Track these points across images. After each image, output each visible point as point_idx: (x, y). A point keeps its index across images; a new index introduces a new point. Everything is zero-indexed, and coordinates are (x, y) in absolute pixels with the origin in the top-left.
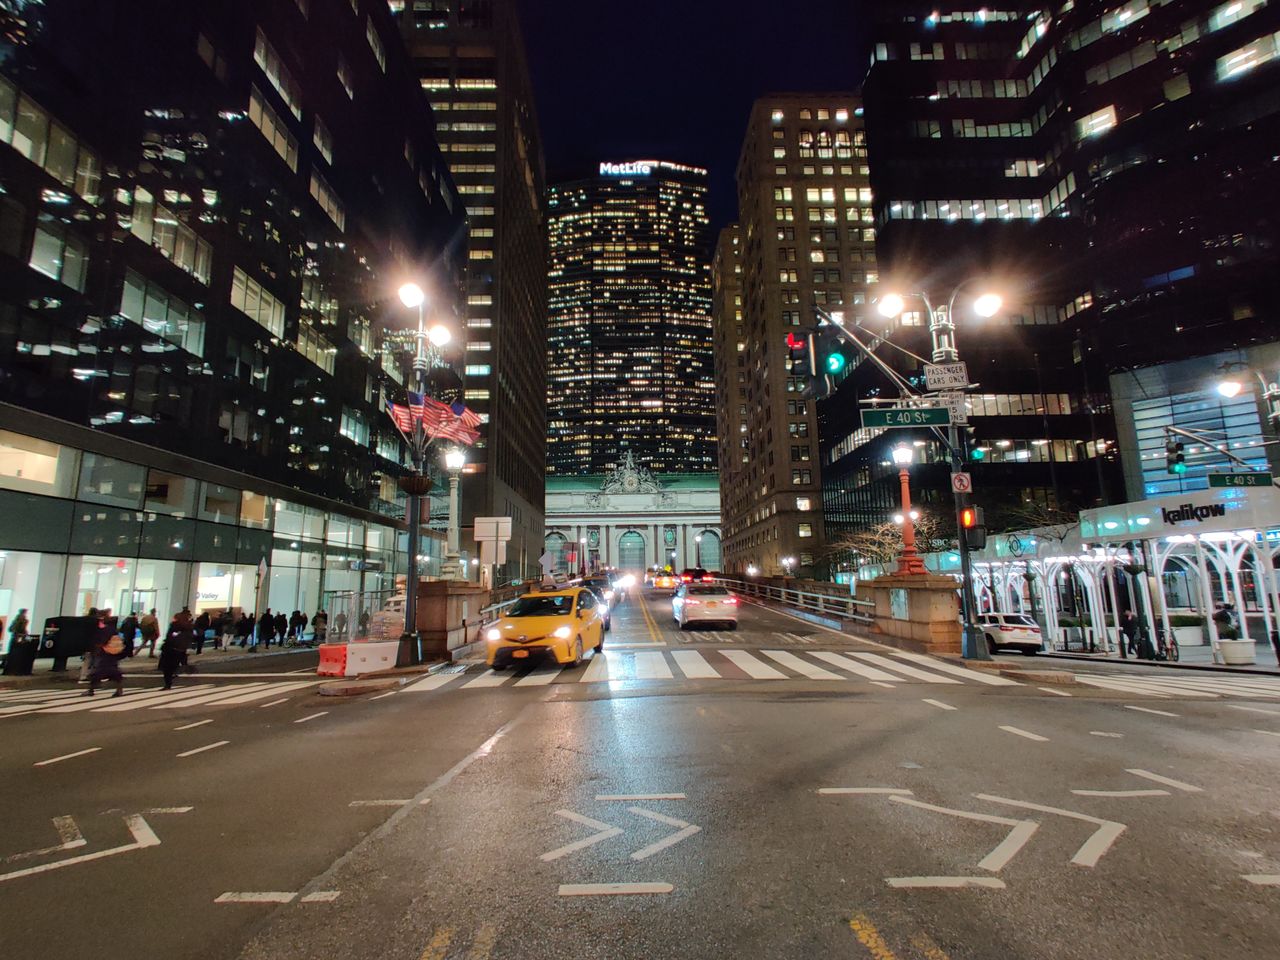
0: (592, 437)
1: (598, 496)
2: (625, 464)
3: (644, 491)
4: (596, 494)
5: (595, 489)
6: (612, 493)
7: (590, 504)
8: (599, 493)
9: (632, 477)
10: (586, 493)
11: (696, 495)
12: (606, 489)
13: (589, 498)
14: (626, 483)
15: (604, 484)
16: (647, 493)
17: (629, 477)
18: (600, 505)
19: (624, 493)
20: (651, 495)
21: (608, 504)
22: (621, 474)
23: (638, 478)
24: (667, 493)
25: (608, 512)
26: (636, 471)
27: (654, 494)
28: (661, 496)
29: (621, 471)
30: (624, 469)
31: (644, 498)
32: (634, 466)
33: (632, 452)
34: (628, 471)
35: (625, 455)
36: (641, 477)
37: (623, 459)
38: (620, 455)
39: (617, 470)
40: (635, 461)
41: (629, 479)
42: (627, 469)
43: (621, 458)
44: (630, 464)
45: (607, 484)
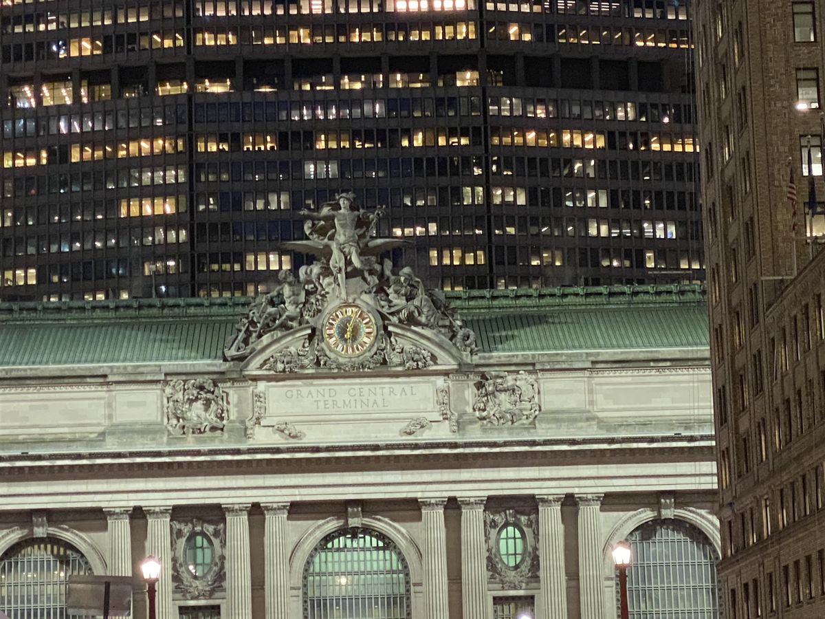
0: (191, 145)
1: (215, 385)
2: (327, 253)
3: (402, 364)
4: (207, 377)
5: (202, 358)
6: (272, 372)
7: (184, 419)
8: (222, 373)
9: (354, 309)
10: (166, 374)
11: (612, 374)
12: (246, 357)
13: (180, 396)
14: (329, 329)
15: (239, 338)
16: (417, 371)
17: (340, 307)
18: (225, 422)
19: (320, 371)
20: (433, 378)
21: (258, 419)
22: (308, 293)
23: (380, 309)
24: (497, 369)
25: (259, 449)
26: (369, 284)
27: (446, 374)
28: (471, 383)
29: (309, 282)
30: (319, 275)
31: (403, 390)
32: (362, 262)
33: (353, 208)
34: (339, 285)
35: (326, 218)
36: (390, 307)
37: (315, 236)
38: (306, 218)
39: (291, 279)
40: (365, 240)
41: (340, 316)
42: (335, 273)
43: (307, 233)
44: (344, 253)
45: (254, 335)
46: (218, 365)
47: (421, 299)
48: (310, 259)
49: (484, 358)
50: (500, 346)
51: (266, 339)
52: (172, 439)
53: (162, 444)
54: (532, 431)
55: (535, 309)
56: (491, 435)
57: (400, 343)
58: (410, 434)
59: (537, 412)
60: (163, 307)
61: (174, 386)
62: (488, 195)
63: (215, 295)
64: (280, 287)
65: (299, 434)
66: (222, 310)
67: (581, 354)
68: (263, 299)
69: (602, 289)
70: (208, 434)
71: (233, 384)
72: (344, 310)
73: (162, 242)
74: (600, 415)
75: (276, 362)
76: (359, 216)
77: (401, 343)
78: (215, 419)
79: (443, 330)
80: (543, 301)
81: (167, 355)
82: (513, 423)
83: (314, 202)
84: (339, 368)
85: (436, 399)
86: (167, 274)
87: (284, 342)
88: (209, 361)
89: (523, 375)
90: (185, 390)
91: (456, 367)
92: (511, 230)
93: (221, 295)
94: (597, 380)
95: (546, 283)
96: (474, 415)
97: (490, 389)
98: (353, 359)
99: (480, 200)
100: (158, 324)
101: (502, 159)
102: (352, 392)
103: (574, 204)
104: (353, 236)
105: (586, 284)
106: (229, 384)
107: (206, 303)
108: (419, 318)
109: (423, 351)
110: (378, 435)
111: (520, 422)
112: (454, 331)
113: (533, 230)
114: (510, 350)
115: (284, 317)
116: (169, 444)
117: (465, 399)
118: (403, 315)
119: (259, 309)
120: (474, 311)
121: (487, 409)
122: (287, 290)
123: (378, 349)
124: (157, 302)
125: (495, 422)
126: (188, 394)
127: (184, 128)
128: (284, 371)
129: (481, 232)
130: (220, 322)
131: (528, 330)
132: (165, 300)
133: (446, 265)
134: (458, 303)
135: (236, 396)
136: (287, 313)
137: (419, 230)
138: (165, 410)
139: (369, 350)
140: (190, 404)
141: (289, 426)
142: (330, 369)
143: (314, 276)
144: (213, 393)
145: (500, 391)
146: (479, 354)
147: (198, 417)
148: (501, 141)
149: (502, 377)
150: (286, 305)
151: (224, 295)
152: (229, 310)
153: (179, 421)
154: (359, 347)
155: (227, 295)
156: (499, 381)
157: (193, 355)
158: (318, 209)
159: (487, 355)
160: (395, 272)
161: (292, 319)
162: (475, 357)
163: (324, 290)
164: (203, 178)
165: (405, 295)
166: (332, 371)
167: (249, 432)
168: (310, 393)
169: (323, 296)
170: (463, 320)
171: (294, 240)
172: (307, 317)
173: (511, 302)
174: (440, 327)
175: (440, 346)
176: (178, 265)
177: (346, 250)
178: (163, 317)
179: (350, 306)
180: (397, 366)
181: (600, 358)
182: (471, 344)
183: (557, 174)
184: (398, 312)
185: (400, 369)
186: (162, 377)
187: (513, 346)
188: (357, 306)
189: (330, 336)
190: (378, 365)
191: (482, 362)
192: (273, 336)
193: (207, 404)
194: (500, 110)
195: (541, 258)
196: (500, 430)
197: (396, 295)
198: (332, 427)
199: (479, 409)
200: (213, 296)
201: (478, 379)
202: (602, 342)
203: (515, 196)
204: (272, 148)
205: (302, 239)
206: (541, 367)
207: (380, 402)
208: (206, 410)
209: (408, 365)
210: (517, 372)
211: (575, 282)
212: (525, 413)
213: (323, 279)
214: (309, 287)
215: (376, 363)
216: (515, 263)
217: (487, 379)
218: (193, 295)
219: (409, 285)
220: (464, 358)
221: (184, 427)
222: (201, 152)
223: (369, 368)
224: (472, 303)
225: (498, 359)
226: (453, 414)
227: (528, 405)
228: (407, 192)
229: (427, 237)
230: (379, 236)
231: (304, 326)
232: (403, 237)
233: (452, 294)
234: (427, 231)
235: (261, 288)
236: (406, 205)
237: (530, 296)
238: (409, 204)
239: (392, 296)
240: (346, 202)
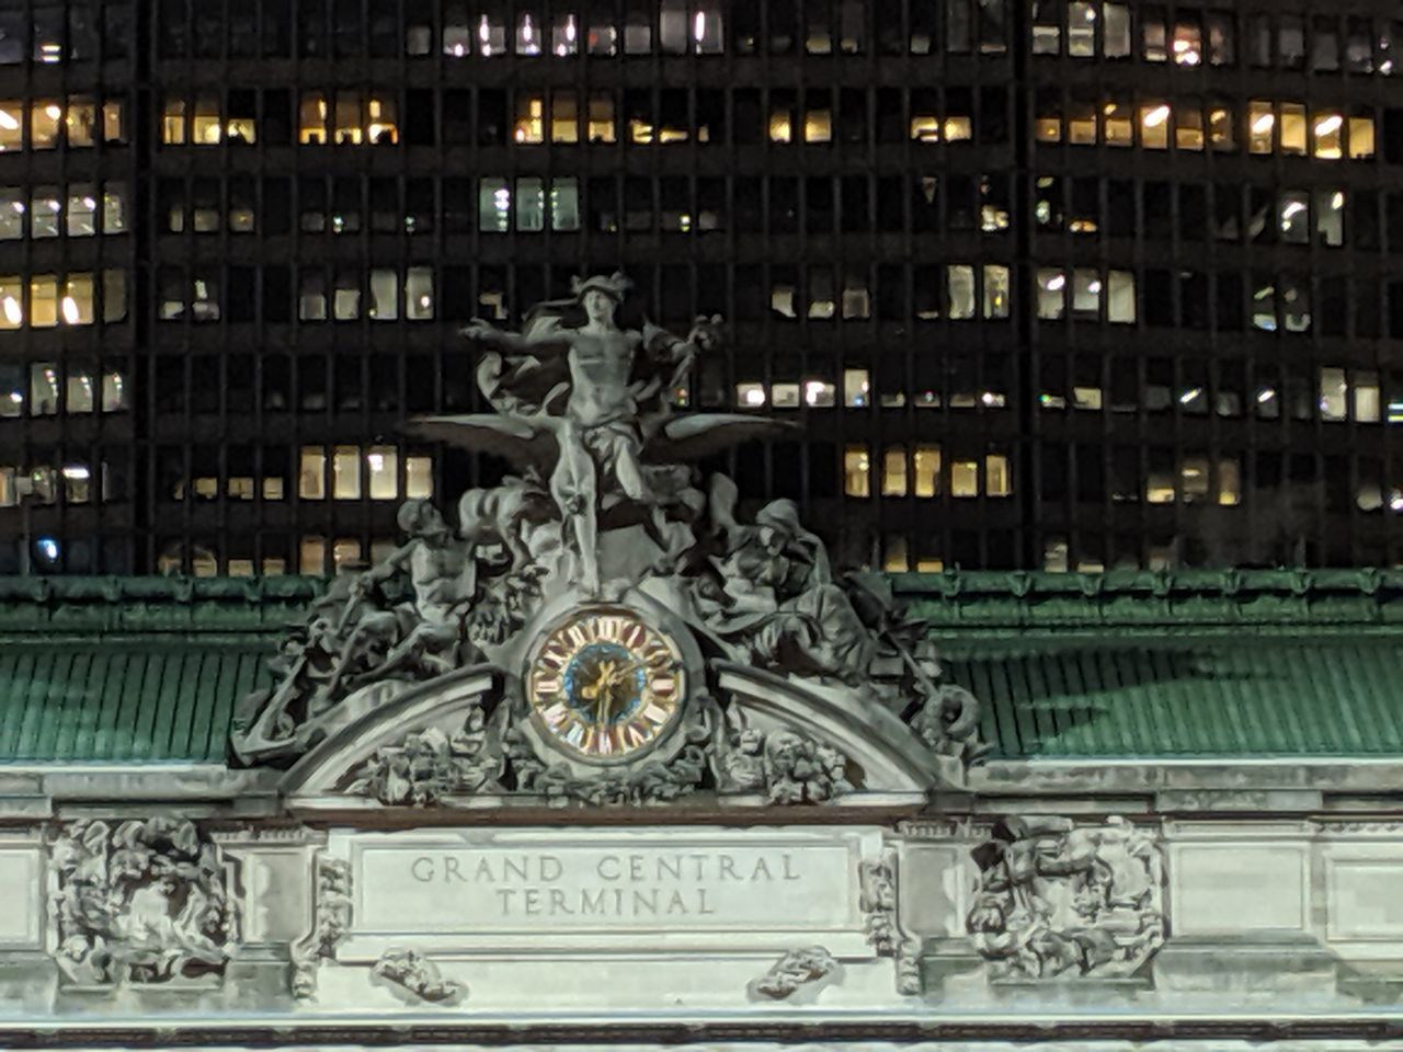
0: (143, 125)
1: (203, 839)
2: (544, 453)
3: (759, 787)
4: (178, 812)
5: (167, 756)
6: (373, 804)
7: (108, 936)
8: (224, 803)
9: (619, 620)
10: (58, 803)
11: (1383, 831)
12: (298, 756)
13: (96, 868)
14: (546, 678)
15: (277, 698)
16: (805, 811)
17: (579, 616)
18: (229, 948)
19: (515, 803)
20: (850, 832)
21: (328, 941)
22: (485, 571)
23: (698, 624)
24: (1041, 807)
25: (327, 1030)
26: (664, 547)
27: (889, 819)
28: (964, 850)
29: (487, 537)
30: (517, 519)
31: (762, 865)
32: (646, 481)
33: (623, 320)
34: (576, 548)
35: (542, 350)
36: (728, 617)
37: (510, 401)
38: (482, 347)
39: (435, 526)
40: (655, 418)
41: (579, 642)
42: (565, 512)
43: (487, 389)
44: (594, 453)
45: (323, 691)
46: (217, 779)
47: (820, 593)
48: (492, 471)
49: (1005, 775)
50: (1051, 742)
51: (357, 705)
52: (70, 995)
53: (40, 1009)
54: (1143, 994)
55: (1159, 633)
56: (1020, 1006)
57: (755, 725)
58: (781, 994)
59: (1158, 941)
60: (53, 602)
61: (80, 838)
62: (1024, 292)
63: (206, 568)
64: (404, 550)
65: (448, 989)
66: (231, 616)
67: (1293, 770)
68: (351, 586)
69: (1362, 579)
70: (179, 982)
71: (256, 835)
72: (591, 622)
73: (52, 408)
74: (1347, 952)
75: (384, 772)
76: (640, 344)
77: (758, 725)
78: (199, 938)
79: (883, 689)
80: (1184, 611)
81: (61, 746)
82: (1085, 967)
83: (505, 303)
84: (571, 795)
85: (857, 893)
86: (65, 505)
87: (411, 712)
88: (185, 767)
89: (1118, 829)
90: (111, 850)
91: (918, 799)
92: (1090, 397)
93: (223, 570)
94: (1339, 849)
95: (1194, 556)
96: (969, 945)
97: (1021, 867)
98: (615, 771)
99: (998, 304)
100: (36, 653)
101: (1068, 185)
102: (610, 868)
103: (1280, 322)
104: (622, 405)
105: (1312, 563)
106: (243, 836)
107: (182, 593)
108: (814, 652)
109: (822, 752)
110: (685, 997)
111: (1110, 967)
112: (912, 693)
113: (1155, 398)
114: (1083, 753)
115: (412, 641)
116: (60, 1008)
117: (944, 897)
118: (766, 641)
119: (337, 614)
120: (976, 635)
121: (1010, 927)
122: (421, 561)
123: (689, 742)
124: (34, 586)
125: (1033, 968)
126: (122, 863)
127: (121, 73)
128: (408, 800)
129: (1000, 400)
130: (221, 650)
131: (1135, 693)
132: (58, 582)
133: (894, 497)
134: (930, 610)
135: (264, 873)
136: (421, 630)
137: (817, 392)
138: (53, 909)
139: (663, 746)
140: (128, 894)
141: (419, 965)
142: (547, 797)
143: (503, 522)
144: (194, 860)
145: (1050, 874)
146: (991, 764)
147: (151, 931)
148: (1065, 130)
149: (1055, 834)
150: (420, 603)
151: (233, 572)
152: (250, 617)
153: (91, 943)
154: (633, 732)
155: (241, 569)
156: (1047, 843)
157: (138, 746)
158: (517, 322)
159: (1012, 765)
160: (744, 514)
161: (433, 645)
162: (977, 772)
163: (530, 560)
164: (177, 223)
165: (772, 583)
166: (552, 804)
167: (301, 978)
168: (484, 867)
169: (532, 580)
170: (943, 663)
171: (446, 411)
172: (479, 643)
173: (1087, 612)
174: (875, 678)
175: (872, 735)
176: (95, 480)
177: (602, 445)
178: (50, 633)
179: (607, 610)
180: (744, 792)
181: (1351, 783)
182: (966, 733)
183: (1230, 233)
184: (750, 633)
185: (753, 801)
186: (46, 811)
187: (1090, 742)
188: (629, 612)
189: (549, 699)
190: (689, 789)
191: (999, 786)
192: (376, 695)
193: (177, 898)
194: (1064, 38)
195: (1178, 484)
196: (1046, 990)
197: (744, 584)
198: (548, 969)
199: (987, 928)
200: (200, 572)
201: (984, 836)
202: (1355, 736)
203: (1104, 296)
204: (385, 137)
205: (468, 411)
206: (1171, 806)
207: (691, 900)
208: (174, 912)
209: (775, 791)
210: (1101, 820)
211: (1279, 556)
212: (1121, 939)
213: (531, 531)
214: (489, 552)
215: (682, 785)
216: (1101, 497)
217: (1011, 839)
218: (141, 570)
219: (785, 552)
220: (945, 773)
221: (105, 961)
222: (173, 145)
223: (660, 797)
224: (972, 611)
225: (1043, 780)
226: (906, 940)
227: (1130, 919)
228: (786, 276)
229: (837, 408)
230: (696, 407)
231: (470, 667)
232: (767, 408)
233: (911, 583)
234: (840, 394)
235: (346, 552)
236: (779, 316)
237: (1143, 595)
238: (788, 311)
239: (735, 586)
240: (604, 302)
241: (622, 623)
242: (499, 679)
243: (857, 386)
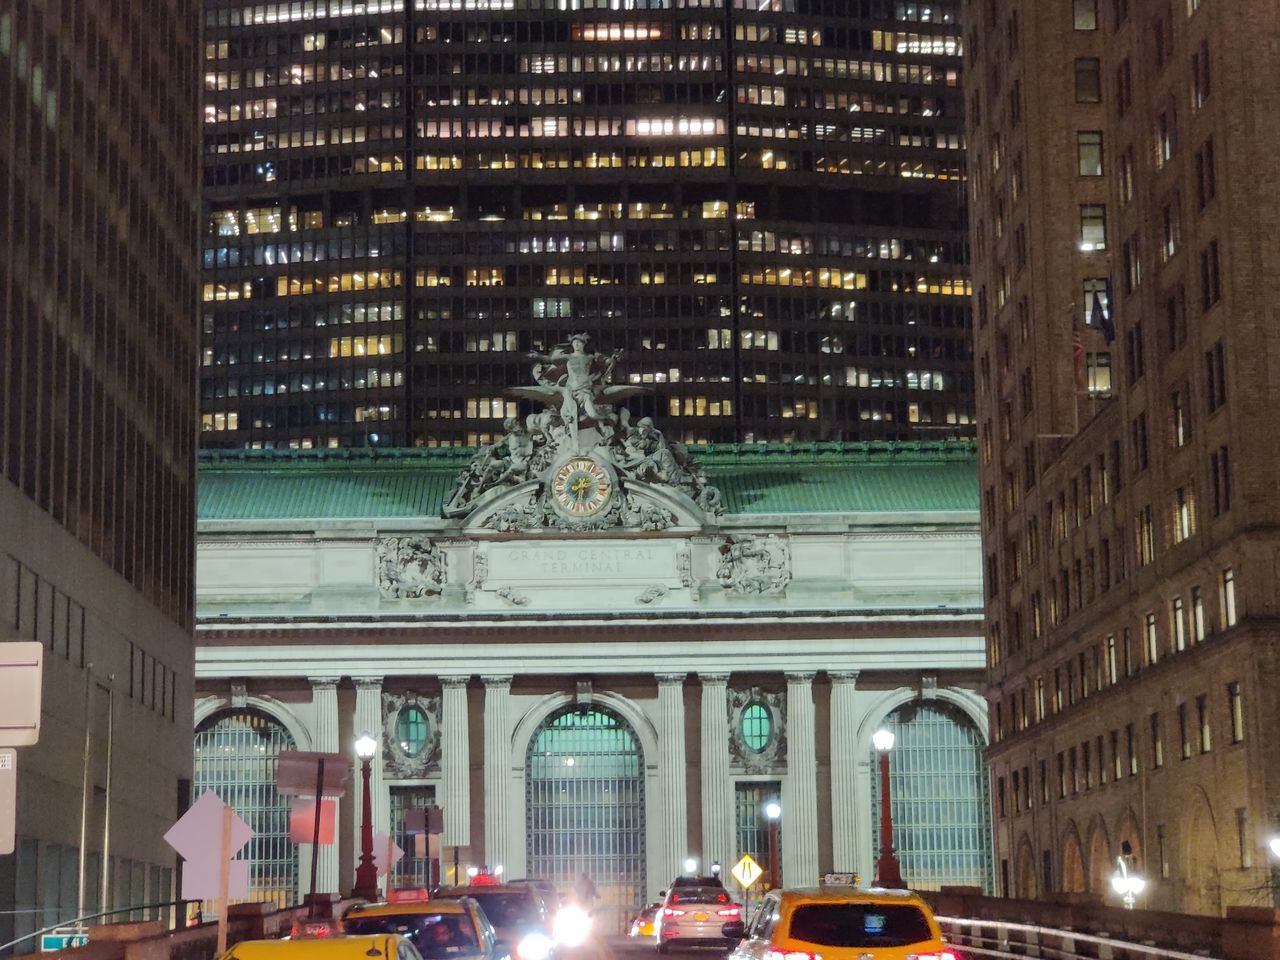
0: (409, 279)
1: (432, 544)
2: (558, 401)
3: (639, 525)
4: (423, 535)
5: (419, 513)
6: (495, 532)
7: (397, 581)
8: (440, 531)
10: (379, 532)
11: (870, 539)
16: (656, 534)
18: (442, 585)
19: (548, 531)
20: (673, 541)
21: (479, 582)
22: (537, 445)
23: (616, 464)
24: (744, 531)
25: (480, 616)
26: (603, 435)
27: (688, 536)
28: (716, 548)
29: (537, 432)
30: (549, 425)
31: (640, 554)
32: (596, 411)
33: (587, 350)
34: (570, 436)
35: (557, 362)
37: (545, 381)
38: (535, 361)
39: (517, 428)
40: (600, 387)
41: (572, 471)
42: (566, 423)
43: (537, 377)
44: (577, 401)
45: (476, 490)
46: (436, 522)
47: (661, 453)
48: (538, 406)
49: (730, 520)
50: (748, 507)
51: (489, 494)
52: (384, 603)
53: (373, 608)
54: (782, 600)
55: (788, 466)
56: (736, 605)
57: (638, 502)
58: (647, 602)
59: (788, 580)
60: (376, 457)
61: (387, 545)
62: (736, 339)
63: (433, 444)
64: (505, 438)
65: (524, 601)
66: (441, 462)
67: (838, 516)
68: (487, 451)
69: (861, 445)
70: (424, 598)
71: (452, 543)
73: (376, 385)
74: (857, 584)
75: (499, 520)
76: (594, 360)
78: (432, 582)
79: (685, 488)
80: (797, 458)
81: (380, 510)
82: (761, 591)
83: (543, 344)
84: (569, 528)
85: (676, 564)
86: (380, 421)
87: (508, 498)
88: (425, 518)
89: (773, 539)
90: (399, 549)
91: (699, 529)
92: (761, 378)
93: (439, 445)
94: (854, 546)
95: (800, 438)
96: (717, 583)
97: (736, 553)
98: (585, 519)
99: (727, 344)
100: (371, 476)
101: (752, 299)
102: (583, 555)
103: (831, 350)
104: (587, 382)
105: (844, 439)
106: (447, 544)
107: (423, 453)
108: (659, 474)
109: (663, 511)
110: (612, 603)
111: (769, 590)
112: (696, 489)
113: (786, 378)
114: (759, 511)
115: (509, 471)
116: (381, 608)
117: (708, 564)
118: (641, 471)
120: (720, 467)
121: (733, 576)
122: (513, 441)
123: (613, 508)
124: (369, 452)
125: (741, 591)
126: (403, 554)
127: (401, 260)
128: (508, 530)
129: (728, 379)
130: (439, 476)
131: (779, 489)
132: (378, 450)
133: (689, 416)
134: (702, 458)
135: (455, 557)
136: (512, 467)
137: (659, 377)
138: (377, 572)
140: (405, 565)
141: (513, 591)
142: (559, 529)
143: (543, 426)
144: (429, 552)
145: (747, 556)
146: (725, 515)
147: (413, 579)
148: (751, 279)
149: (749, 541)
150: (512, 457)
151: (442, 445)
152: (448, 462)
153: (392, 583)
155: (445, 444)
156: (746, 545)
157: (408, 510)
158: (547, 352)
159: (734, 516)
160: (633, 423)
161: (518, 473)
162: (720, 519)
163: (554, 441)
164: (421, 316)
165: (644, 448)
166: (562, 531)
167: (469, 596)
168: (537, 555)
169: (553, 448)
170: (707, 478)
171: (521, 385)
173: (760, 458)
174: (682, 484)
175: (681, 505)
176: (392, 411)
177: (579, 397)
178: (376, 469)
180: (633, 527)
181: (858, 522)
182: (716, 504)
183: (813, 317)
184: (636, 467)
185: (637, 530)
186: (375, 535)
187: (762, 507)
188: (589, 460)
189: (560, 493)
190: (612, 525)
191: (728, 524)
193: (424, 565)
194: (750, 245)
195: (794, 409)
196: (747, 599)
197: (633, 449)
198: (560, 593)
199: (724, 577)
200: (430, 446)
201: (723, 542)
202: (860, 504)
203: (766, 341)
204: (498, 283)
205: (530, 385)
206: (792, 531)
207: (613, 566)
208: (422, 572)
209: (645, 526)
210: (767, 536)
211: (831, 437)
212: (774, 580)
213: (553, 430)
214: (537, 438)
215: (610, 524)
216: (765, 415)
217: (733, 543)
218: (409, 445)
219: (648, 437)
220: (708, 518)
221: (397, 590)
222: (420, 287)
223: (602, 529)
224: (718, 458)
225: (745, 521)
226: (694, 581)
227: (778, 573)
228: (647, 334)
229: (667, 384)
230: (615, 382)
231: (531, 480)
232: (641, 383)
233: (695, 448)
234: (668, 378)
235: (484, 438)
236: (645, 348)
237: (782, 452)
238: (648, 347)
239: (630, 450)
240: (580, 344)
241: (588, 464)
242: (542, 485)
243: (675, 375)
